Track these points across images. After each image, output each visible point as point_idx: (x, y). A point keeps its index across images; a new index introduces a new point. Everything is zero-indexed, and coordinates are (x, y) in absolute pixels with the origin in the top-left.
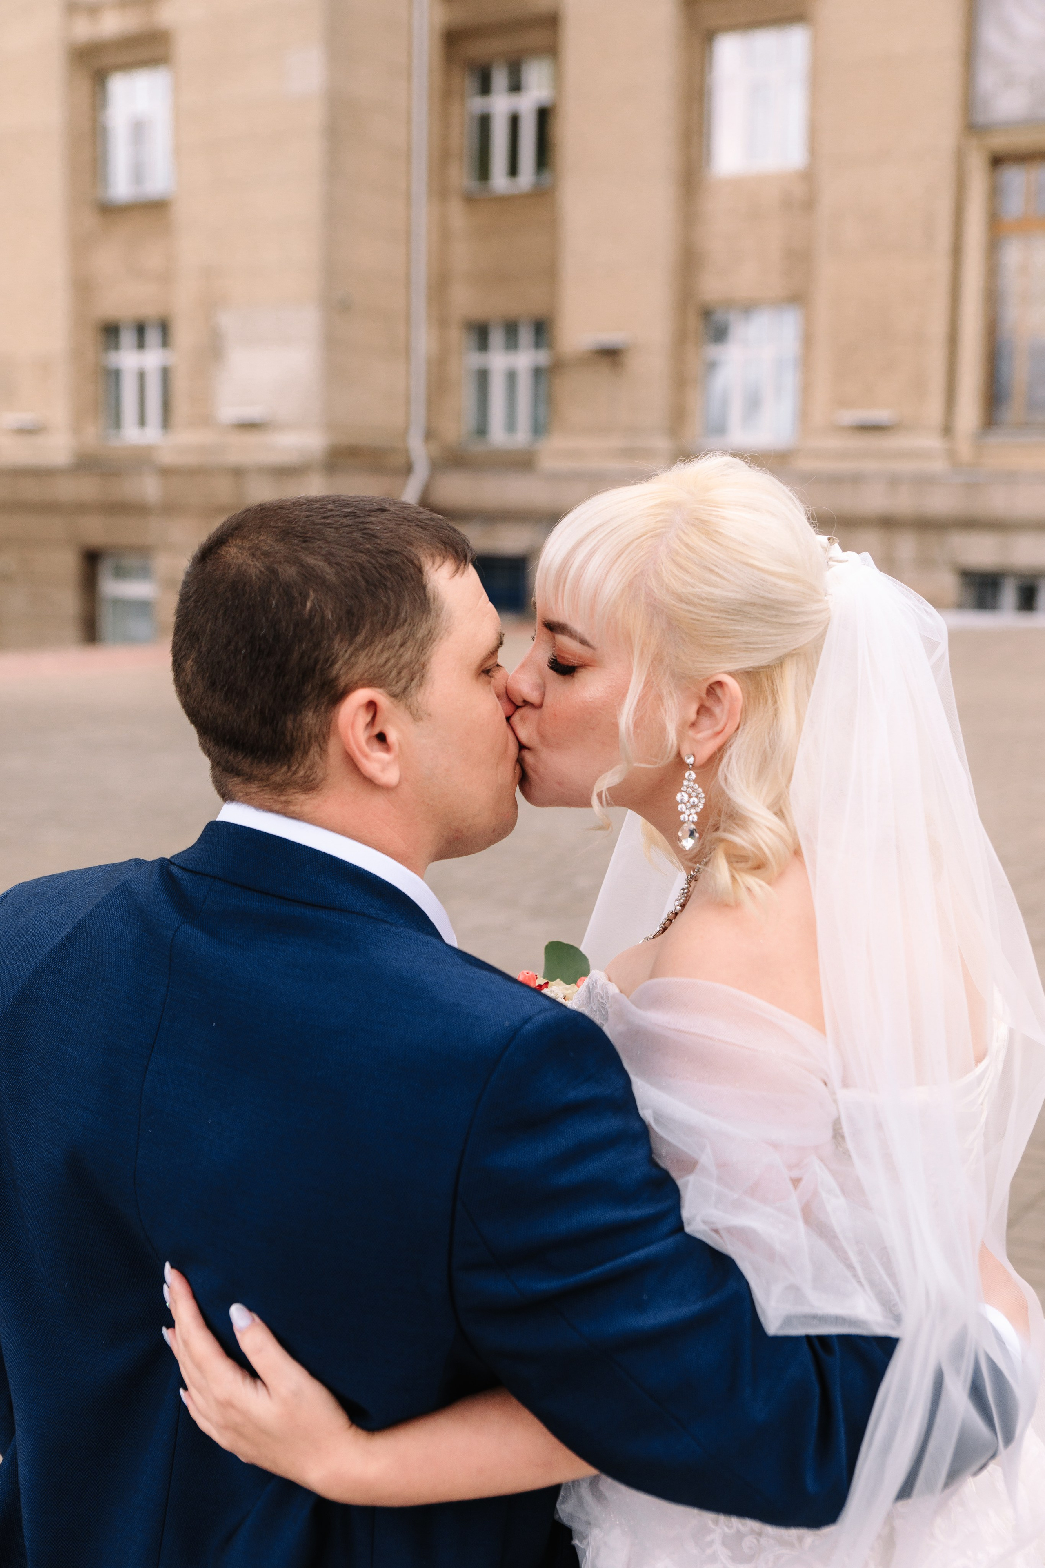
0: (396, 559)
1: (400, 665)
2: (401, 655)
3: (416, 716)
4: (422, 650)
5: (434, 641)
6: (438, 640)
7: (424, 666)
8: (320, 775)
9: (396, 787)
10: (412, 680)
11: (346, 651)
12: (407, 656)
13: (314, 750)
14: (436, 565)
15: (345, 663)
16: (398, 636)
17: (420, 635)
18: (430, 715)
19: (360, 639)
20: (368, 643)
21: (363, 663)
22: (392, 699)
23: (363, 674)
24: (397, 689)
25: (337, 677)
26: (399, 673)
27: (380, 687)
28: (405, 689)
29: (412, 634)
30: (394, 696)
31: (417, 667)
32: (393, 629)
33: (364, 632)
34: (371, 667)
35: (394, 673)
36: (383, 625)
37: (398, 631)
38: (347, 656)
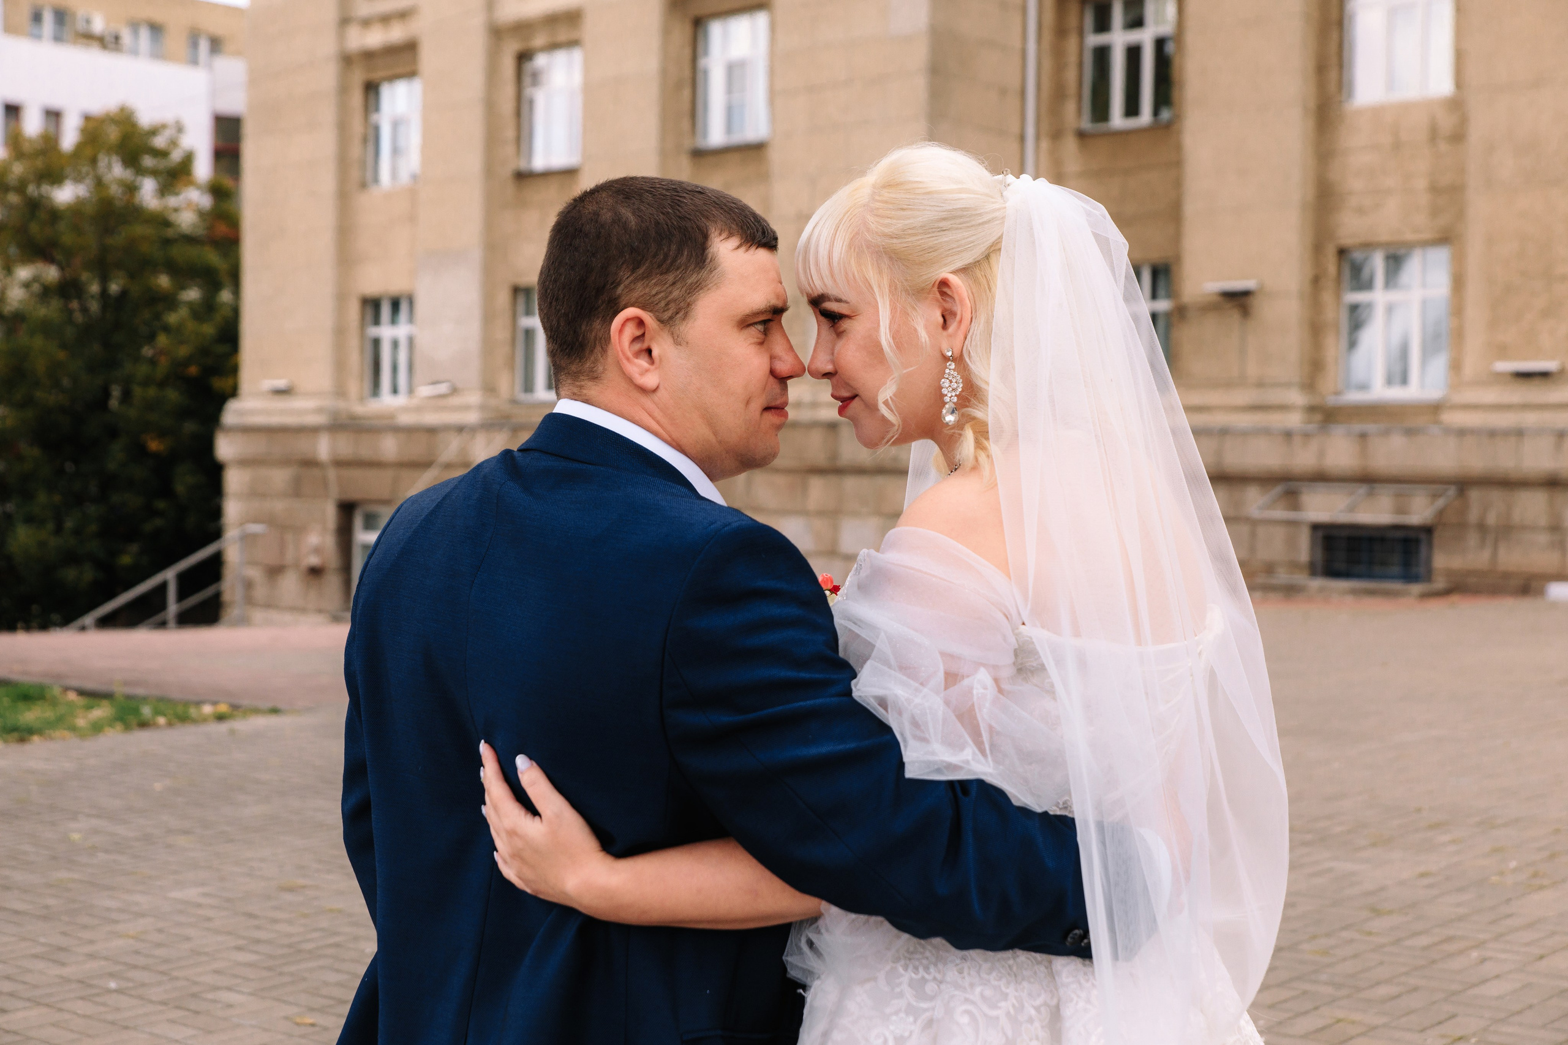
0: (688, 224)
1: (669, 298)
2: (671, 292)
3: (677, 341)
4: (689, 294)
5: (702, 289)
6: (706, 289)
7: (689, 305)
8: (601, 368)
9: (655, 390)
10: (677, 313)
11: (627, 278)
12: (676, 293)
13: (598, 349)
14: (722, 238)
15: (626, 287)
16: (671, 278)
17: (689, 281)
18: (687, 343)
19: (640, 271)
20: (647, 276)
21: (640, 290)
22: (658, 323)
23: (637, 299)
24: (666, 315)
25: (619, 297)
26: (667, 305)
27: (650, 311)
28: (671, 318)
29: (683, 279)
30: (661, 321)
31: (682, 304)
32: (667, 271)
33: (644, 268)
34: (645, 294)
35: (663, 304)
36: (659, 266)
37: (671, 274)
38: (627, 282)
